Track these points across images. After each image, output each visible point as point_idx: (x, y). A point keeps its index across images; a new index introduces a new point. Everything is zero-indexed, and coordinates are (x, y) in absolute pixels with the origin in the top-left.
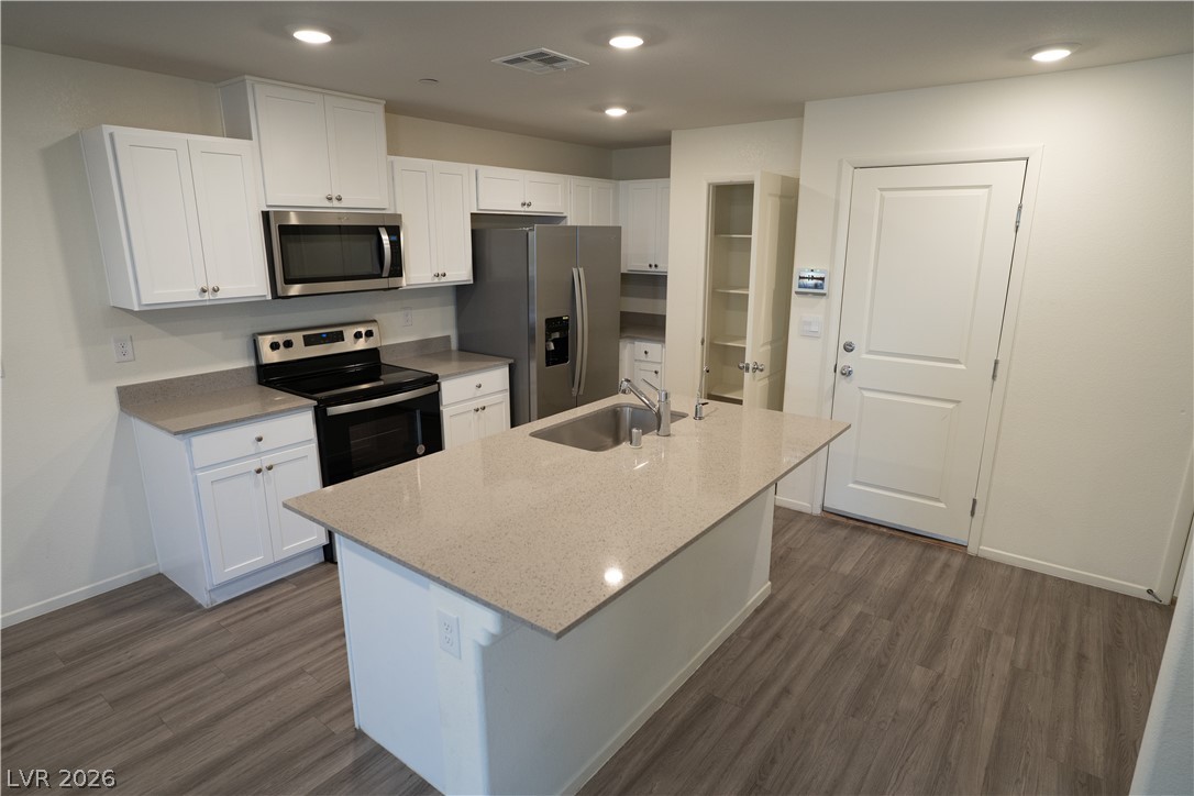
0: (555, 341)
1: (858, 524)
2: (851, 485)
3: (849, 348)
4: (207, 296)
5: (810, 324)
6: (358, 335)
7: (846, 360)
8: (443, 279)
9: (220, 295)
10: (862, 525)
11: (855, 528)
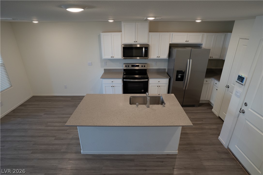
0: (181, 76)
1: (235, 158)
2: (236, 146)
3: (246, 104)
4: (112, 58)
5: (238, 92)
6: (142, 66)
7: (244, 108)
8: (159, 58)
9: (114, 58)
10: (236, 159)
11: (233, 159)
